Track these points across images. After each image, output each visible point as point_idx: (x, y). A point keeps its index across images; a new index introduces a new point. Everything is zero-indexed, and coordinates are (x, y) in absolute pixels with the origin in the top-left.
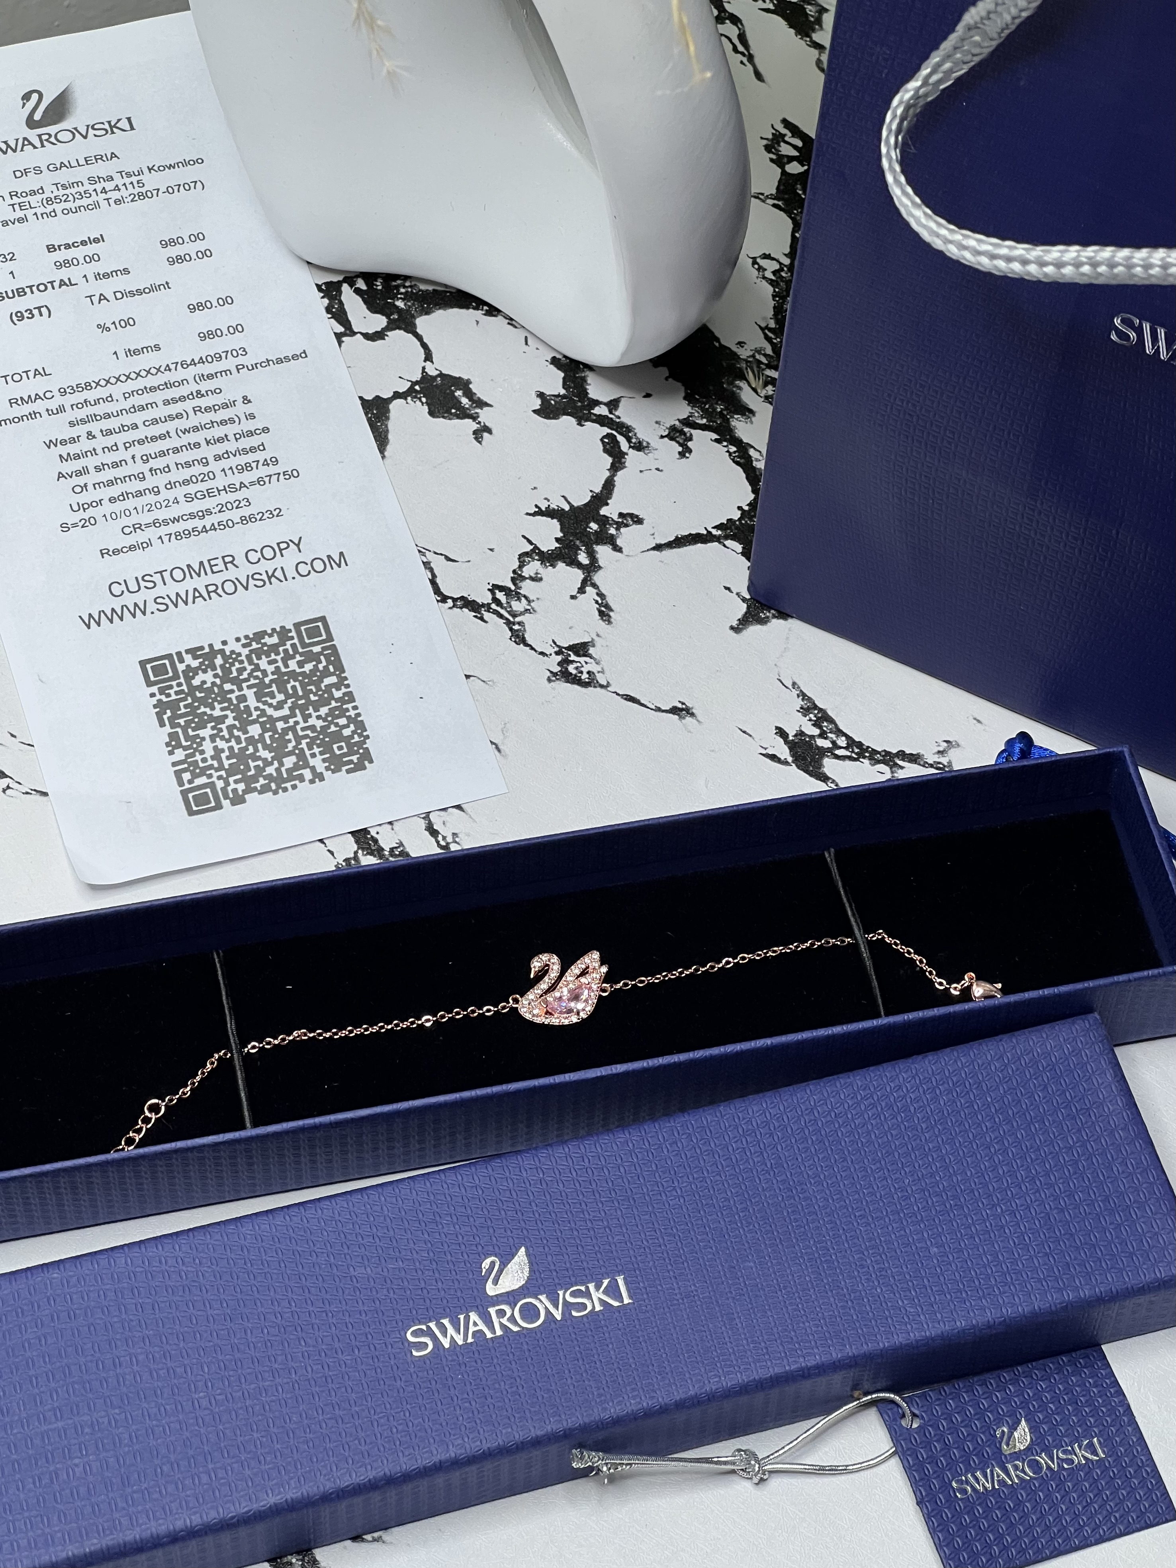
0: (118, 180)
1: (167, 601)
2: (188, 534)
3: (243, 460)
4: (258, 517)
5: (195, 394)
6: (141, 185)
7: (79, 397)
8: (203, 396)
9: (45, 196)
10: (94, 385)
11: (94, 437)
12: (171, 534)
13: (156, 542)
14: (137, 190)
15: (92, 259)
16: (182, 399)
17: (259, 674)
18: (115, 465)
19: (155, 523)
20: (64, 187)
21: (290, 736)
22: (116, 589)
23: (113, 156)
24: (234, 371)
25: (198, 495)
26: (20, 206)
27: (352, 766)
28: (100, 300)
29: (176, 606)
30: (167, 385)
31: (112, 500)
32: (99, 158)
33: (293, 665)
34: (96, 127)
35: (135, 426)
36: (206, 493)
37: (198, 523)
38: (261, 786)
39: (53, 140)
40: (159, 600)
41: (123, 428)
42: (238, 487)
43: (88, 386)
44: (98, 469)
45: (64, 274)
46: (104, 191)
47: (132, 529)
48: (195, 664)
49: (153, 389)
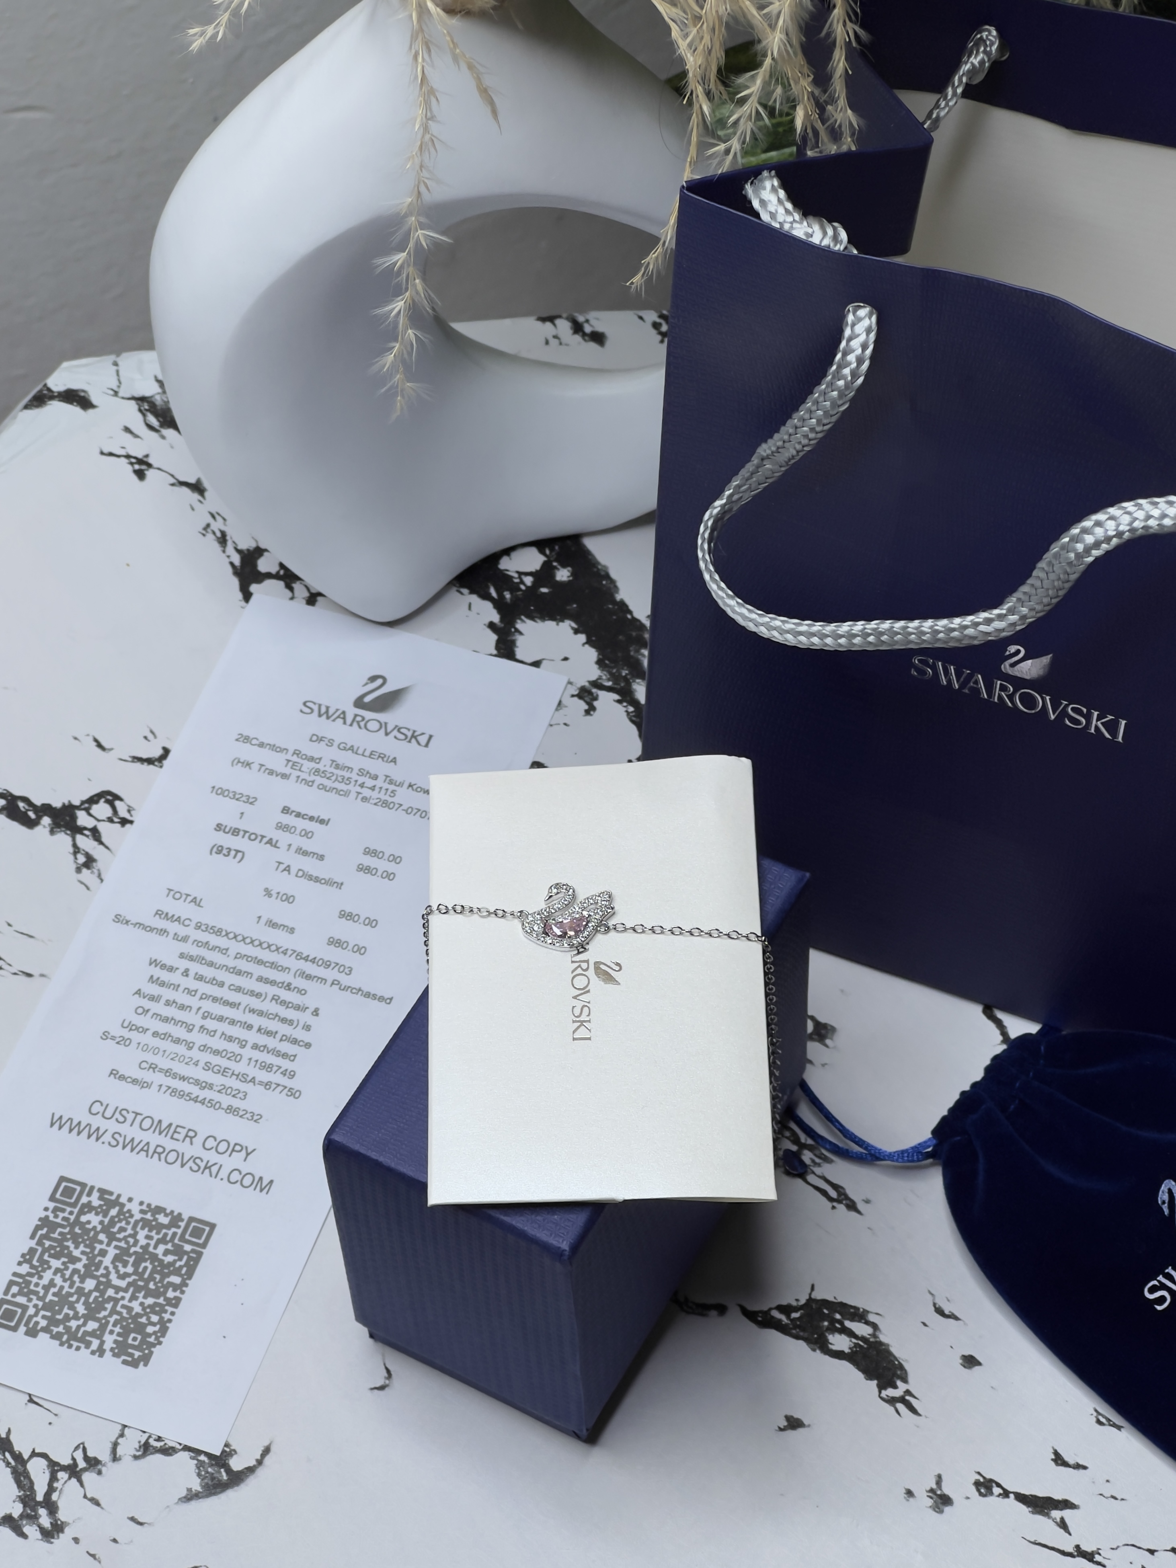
0: (379, 783)
1: (121, 1140)
2: (181, 1095)
3: (271, 1059)
4: (241, 1113)
5: (285, 984)
6: (392, 795)
7: (204, 937)
8: (289, 989)
9: (317, 766)
10: (224, 933)
11: (187, 975)
12: (169, 1088)
13: (155, 1087)
14: (387, 798)
15: (307, 834)
16: (273, 983)
17: (131, 1241)
18: (182, 1007)
19: (168, 1072)
20: (337, 767)
21: (109, 1306)
22: (97, 1108)
23: (394, 761)
24: (329, 982)
25: (215, 1069)
26: (293, 765)
27: (130, 1359)
28: (285, 870)
29: (124, 1147)
30: (273, 965)
31: (155, 1034)
32: (382, 757)
33: (161, 1248)
34: (402, 730)
35: (221, 984)
36: (222, 1070)
37: (195, 1091)
38: (58, 1333)
39: (362, 724)
40: (116, 1136)
41: (213, 981)
42: (249, 1079)
43: (218, 932)
44: (168, 1003)
45: (277, 835)
46: (362, 786)
47: (148, 1066)
48: (96, 1202)
49: (260, 962)
